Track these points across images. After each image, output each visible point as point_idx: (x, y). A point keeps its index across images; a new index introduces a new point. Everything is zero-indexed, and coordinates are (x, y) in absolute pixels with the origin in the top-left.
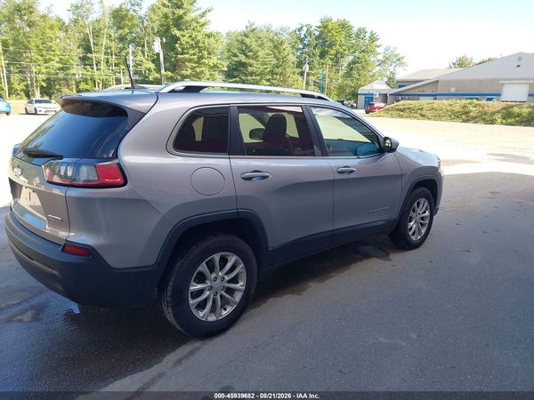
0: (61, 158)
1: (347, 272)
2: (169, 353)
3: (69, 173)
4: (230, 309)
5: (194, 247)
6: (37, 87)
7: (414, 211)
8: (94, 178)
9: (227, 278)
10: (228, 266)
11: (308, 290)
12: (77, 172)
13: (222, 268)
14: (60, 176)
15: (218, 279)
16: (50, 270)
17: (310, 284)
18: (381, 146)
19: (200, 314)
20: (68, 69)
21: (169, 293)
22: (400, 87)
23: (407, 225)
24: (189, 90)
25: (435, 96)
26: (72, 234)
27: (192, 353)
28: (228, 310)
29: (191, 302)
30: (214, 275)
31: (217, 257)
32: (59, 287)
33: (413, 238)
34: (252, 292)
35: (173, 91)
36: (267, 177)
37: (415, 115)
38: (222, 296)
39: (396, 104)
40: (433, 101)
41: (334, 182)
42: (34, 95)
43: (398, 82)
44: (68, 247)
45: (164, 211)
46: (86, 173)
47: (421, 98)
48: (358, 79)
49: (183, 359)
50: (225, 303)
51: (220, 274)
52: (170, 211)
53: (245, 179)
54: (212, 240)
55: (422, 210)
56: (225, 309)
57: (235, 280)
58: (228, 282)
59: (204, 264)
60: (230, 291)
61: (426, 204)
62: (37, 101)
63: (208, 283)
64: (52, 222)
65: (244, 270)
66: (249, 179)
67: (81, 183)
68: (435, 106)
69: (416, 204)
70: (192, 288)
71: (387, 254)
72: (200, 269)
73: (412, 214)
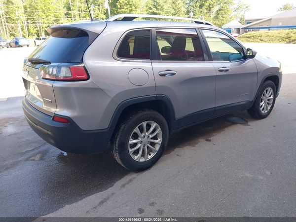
0: (49, 63)
1: (222, 133)
2: (117, 181)
3: (55, 73)
4: (153, 155)
5: (131, 118)
6: (43, 31)
7: (264, 95)
8: (69, 75)
9: (151, 136)
10: (152, 129)
11: (199, 143)
12: (59, 71)
13: (148, 130)
14: (50, 75)
15: (145, 137)
16: (46, 131)
17: (200, 140)
18: (244, 55)
19: (136, 158)
20: (59, 20)
21: (117, 145)
22: (247, 23)
23: (259, 104)
24: (126, 19)
25: (269, 28)
26: (58, 110)
27: (131, 181)
28: (151, 155)
29: (130, 150)
30: (143, 135)
31: (144, 124)
32: (52, 141)
33: (263, 112)
34: (166, 145)
35: (116, 20)
36: (175, 74)
37: (257, 40)
38: (148, 147)
39: (245, 34)
40: (268, 31)
41: (216, 77)
42: (41, 36)
43: (246, 21)
44: (56, 118)
45: (112, 96)
46: (65, 72)
47: (260, 30)
48: (222, 20)
49: (126, 184)
50: (150, 151)
51: (147, 134)
52: (116, 96)
53: (161, 75)
54: (142, 114)
55: (269, 94)
56: (150, 155)
57: (155, 138)
58: (152, 138)
59: (137, 128)
60: (153, 144)
61: (272, 91)
62: (43, 39)
63: (140, 139)
64: (46, 103)
65: (161, 132)
66: (163, 75)
67: (62, 78)
68: (270, 34)
69: (265, 91)
70: (130, 142)
71: (247, 122)
72: (135, 131)
73: (262, 97)
